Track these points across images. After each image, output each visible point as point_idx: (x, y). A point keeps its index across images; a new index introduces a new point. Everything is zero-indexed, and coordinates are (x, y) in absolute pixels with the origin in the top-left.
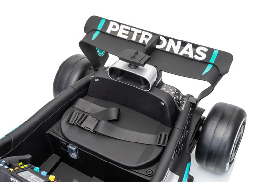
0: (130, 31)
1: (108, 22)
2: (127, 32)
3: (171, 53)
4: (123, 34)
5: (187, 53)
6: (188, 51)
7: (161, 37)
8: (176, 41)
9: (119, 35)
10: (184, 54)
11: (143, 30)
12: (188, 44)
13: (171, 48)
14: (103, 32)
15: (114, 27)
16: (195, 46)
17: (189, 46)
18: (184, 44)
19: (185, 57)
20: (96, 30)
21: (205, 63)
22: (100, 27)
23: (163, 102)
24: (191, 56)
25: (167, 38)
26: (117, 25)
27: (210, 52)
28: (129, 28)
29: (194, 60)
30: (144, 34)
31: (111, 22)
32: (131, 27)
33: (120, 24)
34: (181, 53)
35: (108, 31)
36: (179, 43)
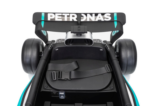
0: (62, 16)
1: (46, 14)
2: (61, 17)
3: (91, 22)
4: (58, 18)
5: (100, 19)
6: (100, 18)
7: (82, 14)
8: (91, 14)
9: (56, 20)
10: (98, 20)
11: (70, 13)
12: (99, 14)
13: (90, 19)
14: (46, 21)
15: (51, 16)
16: (103, 14)
17: (100, 15)
18: (96, 15)
19: (100, 21)
20: (41, 21)
21: (112, 21)
22: (43, 19)
23: (102, 49)
24: (103, 20)
25: (86, 14)
26: (53, 15)
27: (112, 15)
28: (61, 14)
29: (105, 22)
30: (71, 15)
31: (48, 14)
32: (62, 13)
33: (54, 13)
34: (97, 20)
35: (49, 19)
36: (94, 15)
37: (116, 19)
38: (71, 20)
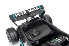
3: (32, 12)
9: (19, 15)
11: (23, 11)
16: (35, 8)
17: (34, 8)
20: (14, 18)
25: (29, 10)
28: (20, 13)
36: (32, 9)
37: (40, 8)
38: (25, 14)
